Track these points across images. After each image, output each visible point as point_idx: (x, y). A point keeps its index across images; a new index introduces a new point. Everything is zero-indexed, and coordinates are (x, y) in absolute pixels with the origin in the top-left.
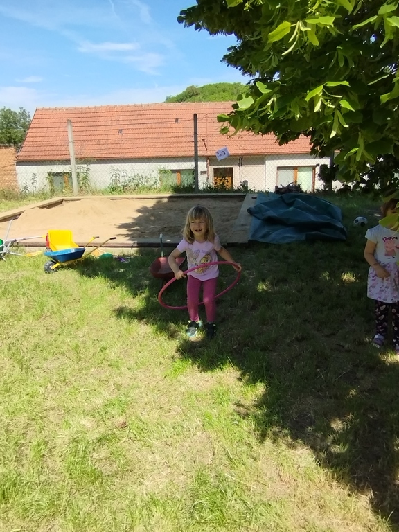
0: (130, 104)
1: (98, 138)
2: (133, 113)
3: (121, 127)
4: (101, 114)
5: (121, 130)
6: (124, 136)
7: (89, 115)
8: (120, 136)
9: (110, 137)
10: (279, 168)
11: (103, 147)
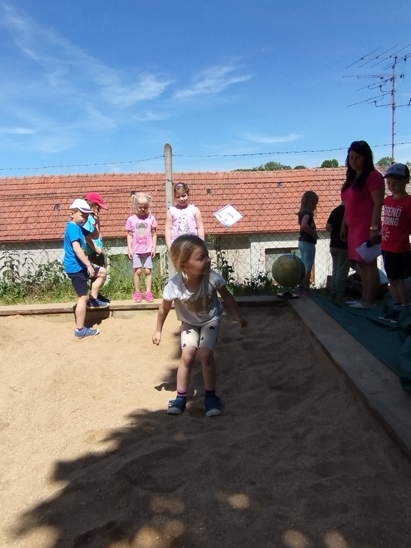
0: (72, 175)
1: (26, 215)
2: (75, 185)
3: (57, 201)
4: (33, 186)
5: (57, 205)
6: (62, 212)
7: (15, 187)
8: (56, 213)
9: (41, 214)
10: (268, 251)
11: (32, 227)
